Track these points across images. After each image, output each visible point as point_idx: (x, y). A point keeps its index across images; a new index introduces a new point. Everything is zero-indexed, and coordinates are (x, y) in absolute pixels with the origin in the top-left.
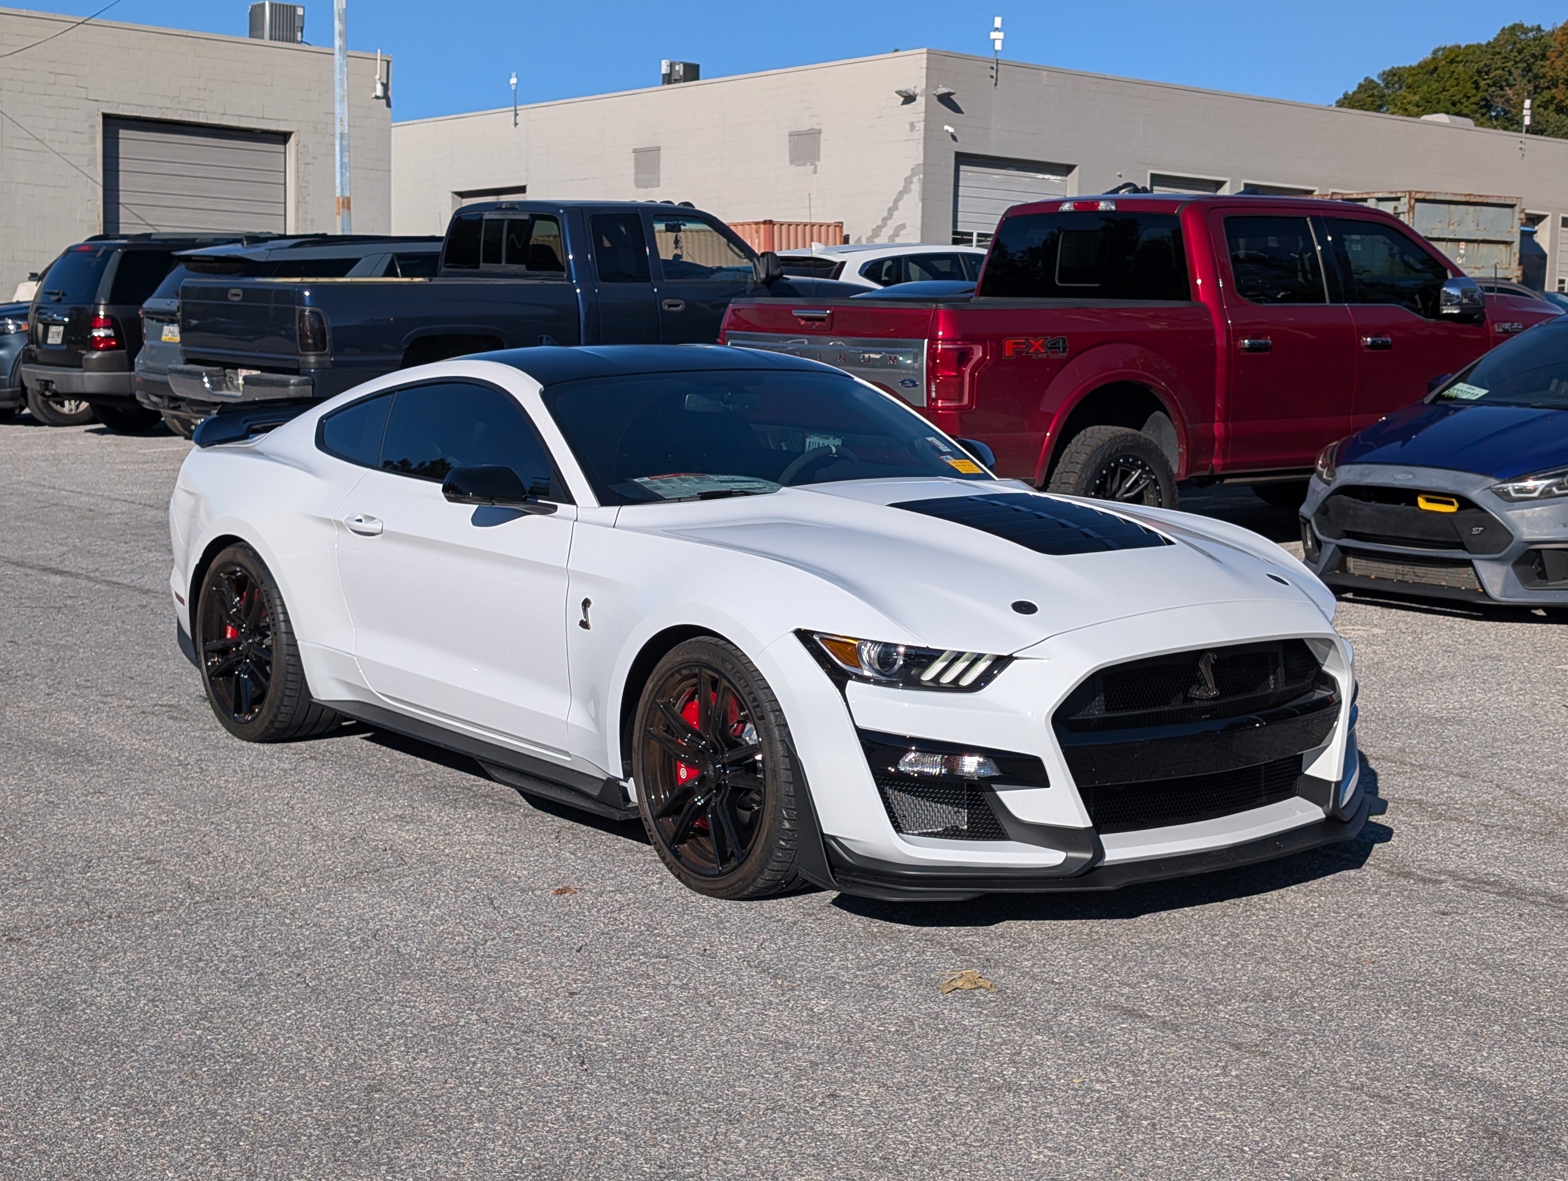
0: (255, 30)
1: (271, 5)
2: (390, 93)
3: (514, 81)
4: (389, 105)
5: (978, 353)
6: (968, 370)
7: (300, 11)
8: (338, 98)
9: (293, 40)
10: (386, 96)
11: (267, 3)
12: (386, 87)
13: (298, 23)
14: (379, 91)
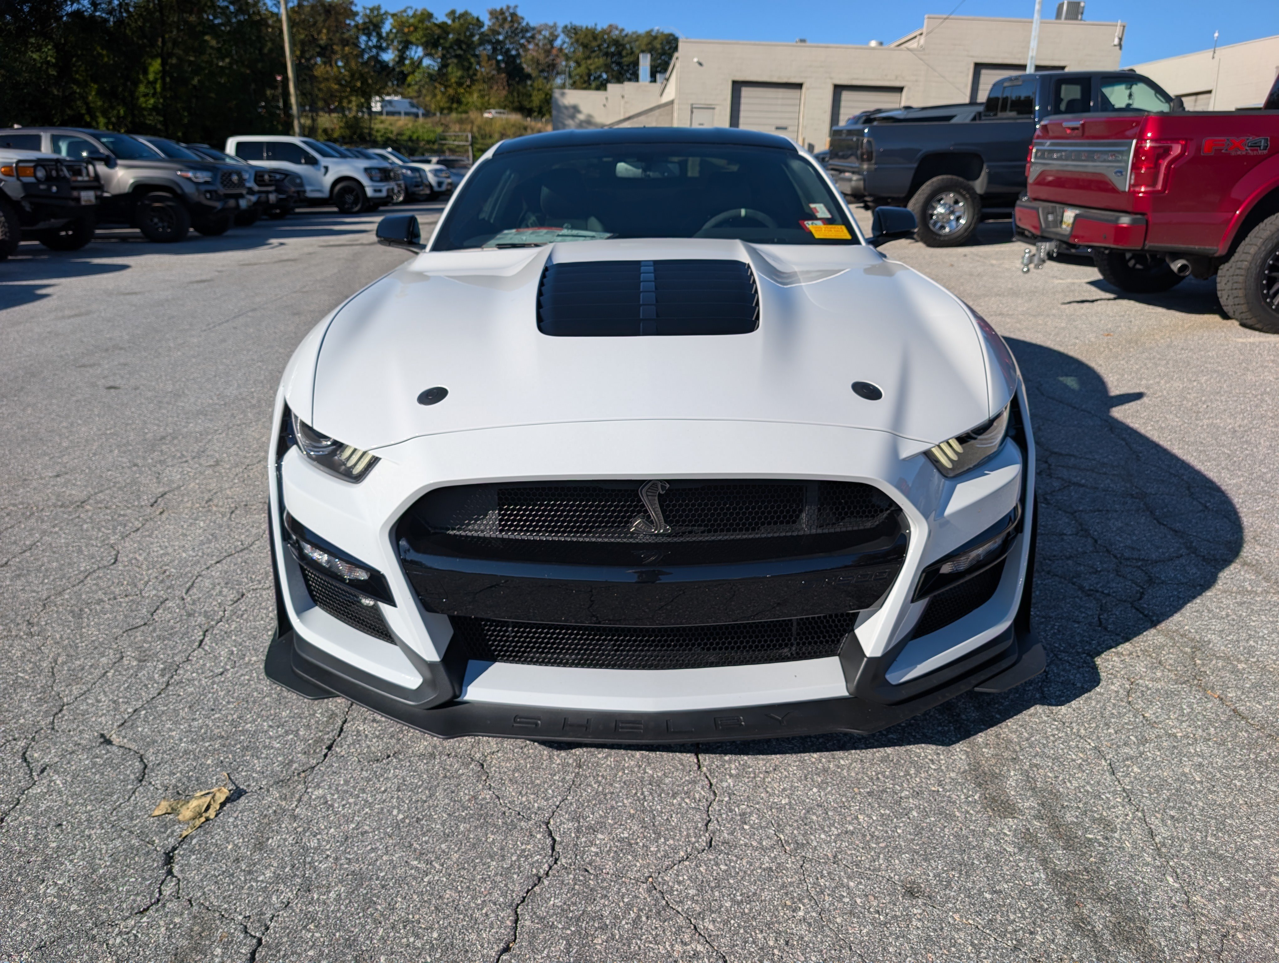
0: (1058, 16)
1: (1069, 3)
2: (1123, 43)
3: (1216, 35)
4: (1121, 48)
5: (1177, 149)
6: (1164, 164)
7: (1082, 4)
8: (1032, 37)
9: (1076, 19)
10: (1120, 45)
11: (1066, 2)
12: (1121, 39)
13: (1080, 10)
14: (1116, 41)
